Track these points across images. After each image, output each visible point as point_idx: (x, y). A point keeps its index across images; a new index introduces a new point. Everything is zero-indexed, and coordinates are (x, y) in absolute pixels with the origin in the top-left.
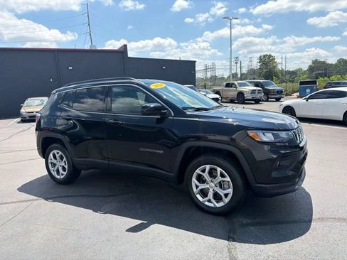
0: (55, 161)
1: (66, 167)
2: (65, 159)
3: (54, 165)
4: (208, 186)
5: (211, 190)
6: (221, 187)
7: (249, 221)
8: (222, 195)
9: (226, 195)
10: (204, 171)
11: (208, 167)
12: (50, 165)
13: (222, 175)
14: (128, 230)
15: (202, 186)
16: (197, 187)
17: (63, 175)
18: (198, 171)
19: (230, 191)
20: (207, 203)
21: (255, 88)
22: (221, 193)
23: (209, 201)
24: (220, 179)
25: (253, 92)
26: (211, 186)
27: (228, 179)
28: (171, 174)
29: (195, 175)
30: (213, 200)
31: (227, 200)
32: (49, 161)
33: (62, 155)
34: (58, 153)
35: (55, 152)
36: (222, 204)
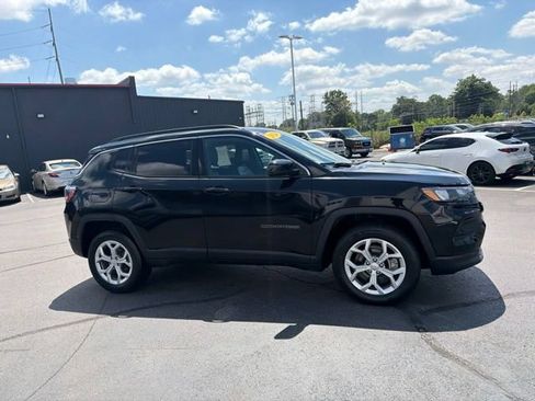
0: (107, 258)
1: (130, 264)
2: (127, 252)
3: (105, 264)
4: (368, 268)
5: (374, 272)
7: (428, 307)
8: (391, 277)
9: (396, 277)
10: (362, 247)
11: (368, 242)
12: (98, 266)
13: (390, 251)
14: (277, 337)
15: (360, 269)
16: (352, 270)
17: (124, 278)
18: (353, 249)
19: (403, 270)
20: (368, 291)
22: (389, 274)
23: (372, 288)
24: (388, 256)
26: (374, 267)
27: (399, 254)
29: (349, 254)
30: (377, 286)
31: (398, 283)
32: (97, 259)
33: (120, 248)
34: (113, 245)
35: (108, 243)
36: (390, 290)
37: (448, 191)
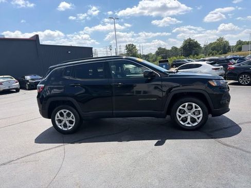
0: (62, 118)
1: (74, 120)
2: (72, 115)
4: (187, 115)
5: (189, 117)
6: (194, 114)
9: (198, 118)
10: (184, 106)
11: (187, 104)
12: (57, 122)
13: (196, 108)
14: (155, 145)
15: (183, 116)
16: (180, 117)
17: (71, 127)
18: (181, 107)
19: (201, 115)
20: (187, 125)
22: (196, 117)
23: (189, 123)
24: (195, 110)
26: (189, 115)
27: (200, 109)
28: (163, 112)
29: (178, 110)
31: (199, 121)
32: (56, 118)
33: (69, 113)
34: (65, 112)
35: (62, 111)
36: (196, 124)
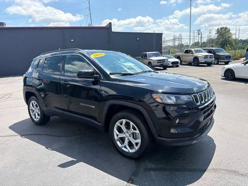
0: (33, 109)
1: (39, 113)
2: (38, 107)
3: (33, 111)
4: (124, 136)
5: (126, 139)
6: (133, 137)
8: (134, 143)
9: (137, 144)
10: (121, 124)
11: (124, 121)
12: (31, 111)
13: (134, 129)
14: (59, 166)
15: (121, 135)
16: (117, 135)
18: (118, 123)
19: (139, 141)
20: (124, 149)
21: (208, 54)
24: (132, 130)
25: (206, 57)
26: (127, 135)
27: (137, 131)
28: (100, 124)
29: (116, 126)
30: (128, 147)
31: (137, 148)
32: (30, 108)
33: (36, 104)
35: (33, 102)
36: (133, 151)
37: (175, 97)
